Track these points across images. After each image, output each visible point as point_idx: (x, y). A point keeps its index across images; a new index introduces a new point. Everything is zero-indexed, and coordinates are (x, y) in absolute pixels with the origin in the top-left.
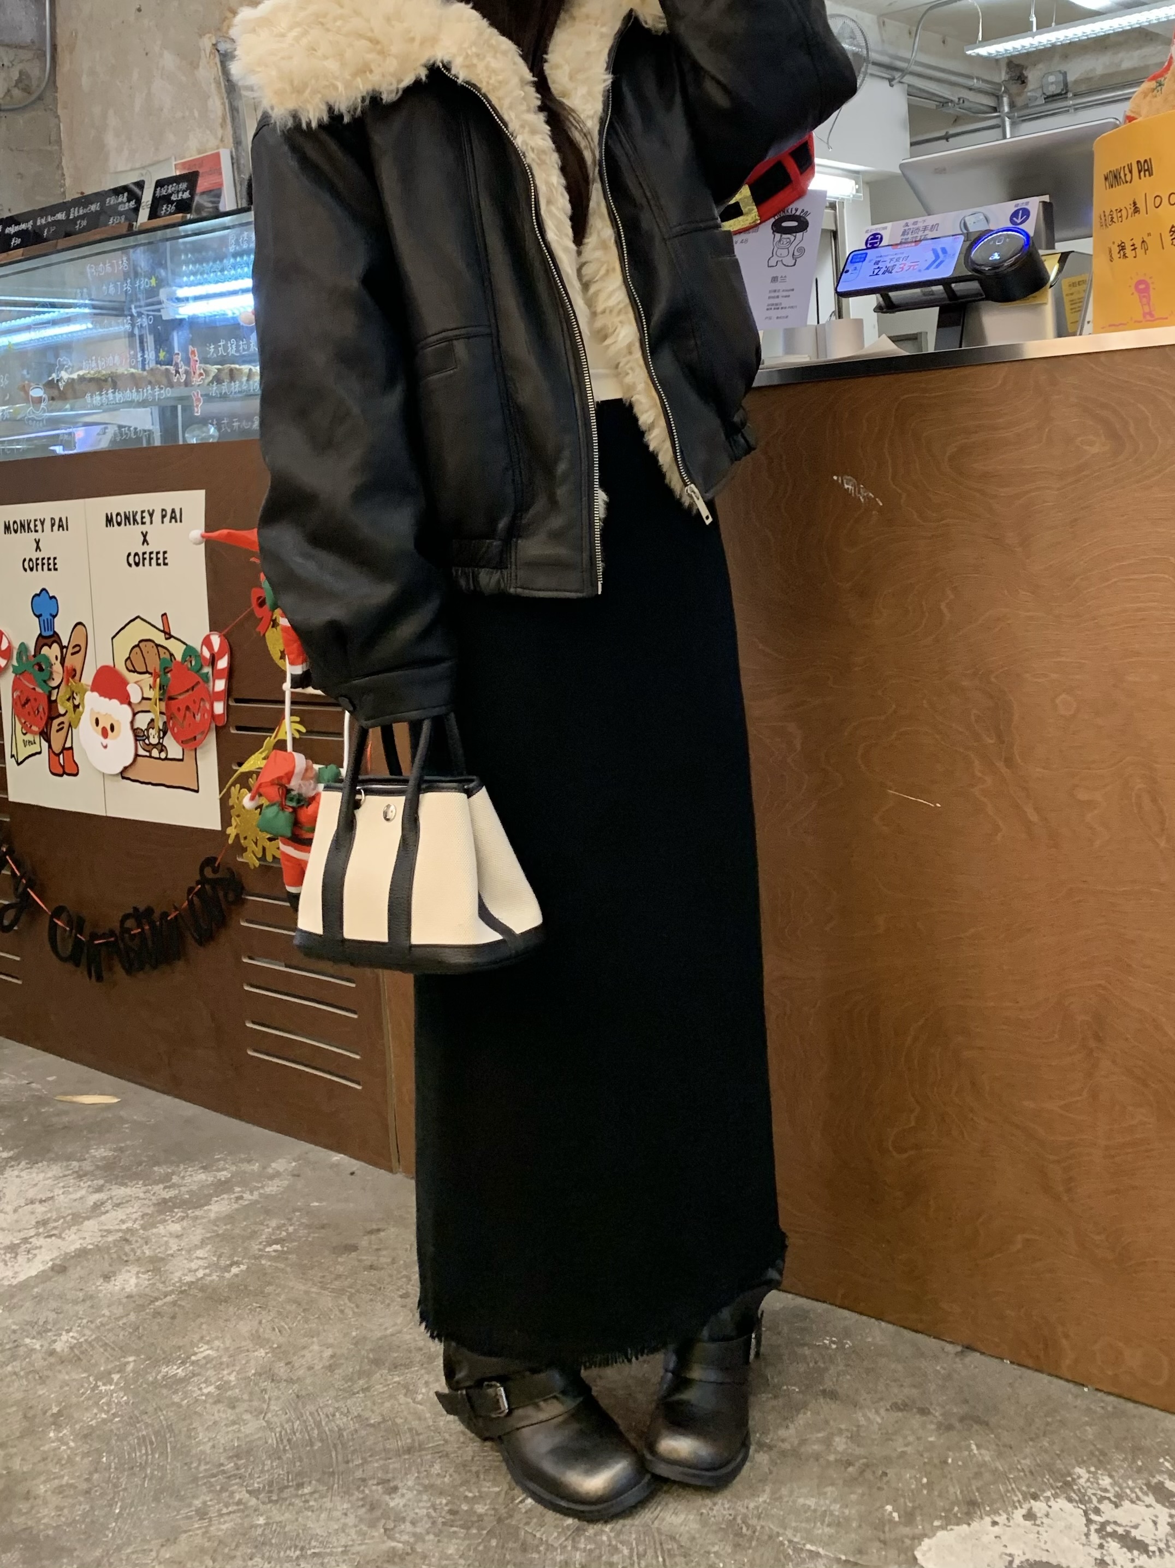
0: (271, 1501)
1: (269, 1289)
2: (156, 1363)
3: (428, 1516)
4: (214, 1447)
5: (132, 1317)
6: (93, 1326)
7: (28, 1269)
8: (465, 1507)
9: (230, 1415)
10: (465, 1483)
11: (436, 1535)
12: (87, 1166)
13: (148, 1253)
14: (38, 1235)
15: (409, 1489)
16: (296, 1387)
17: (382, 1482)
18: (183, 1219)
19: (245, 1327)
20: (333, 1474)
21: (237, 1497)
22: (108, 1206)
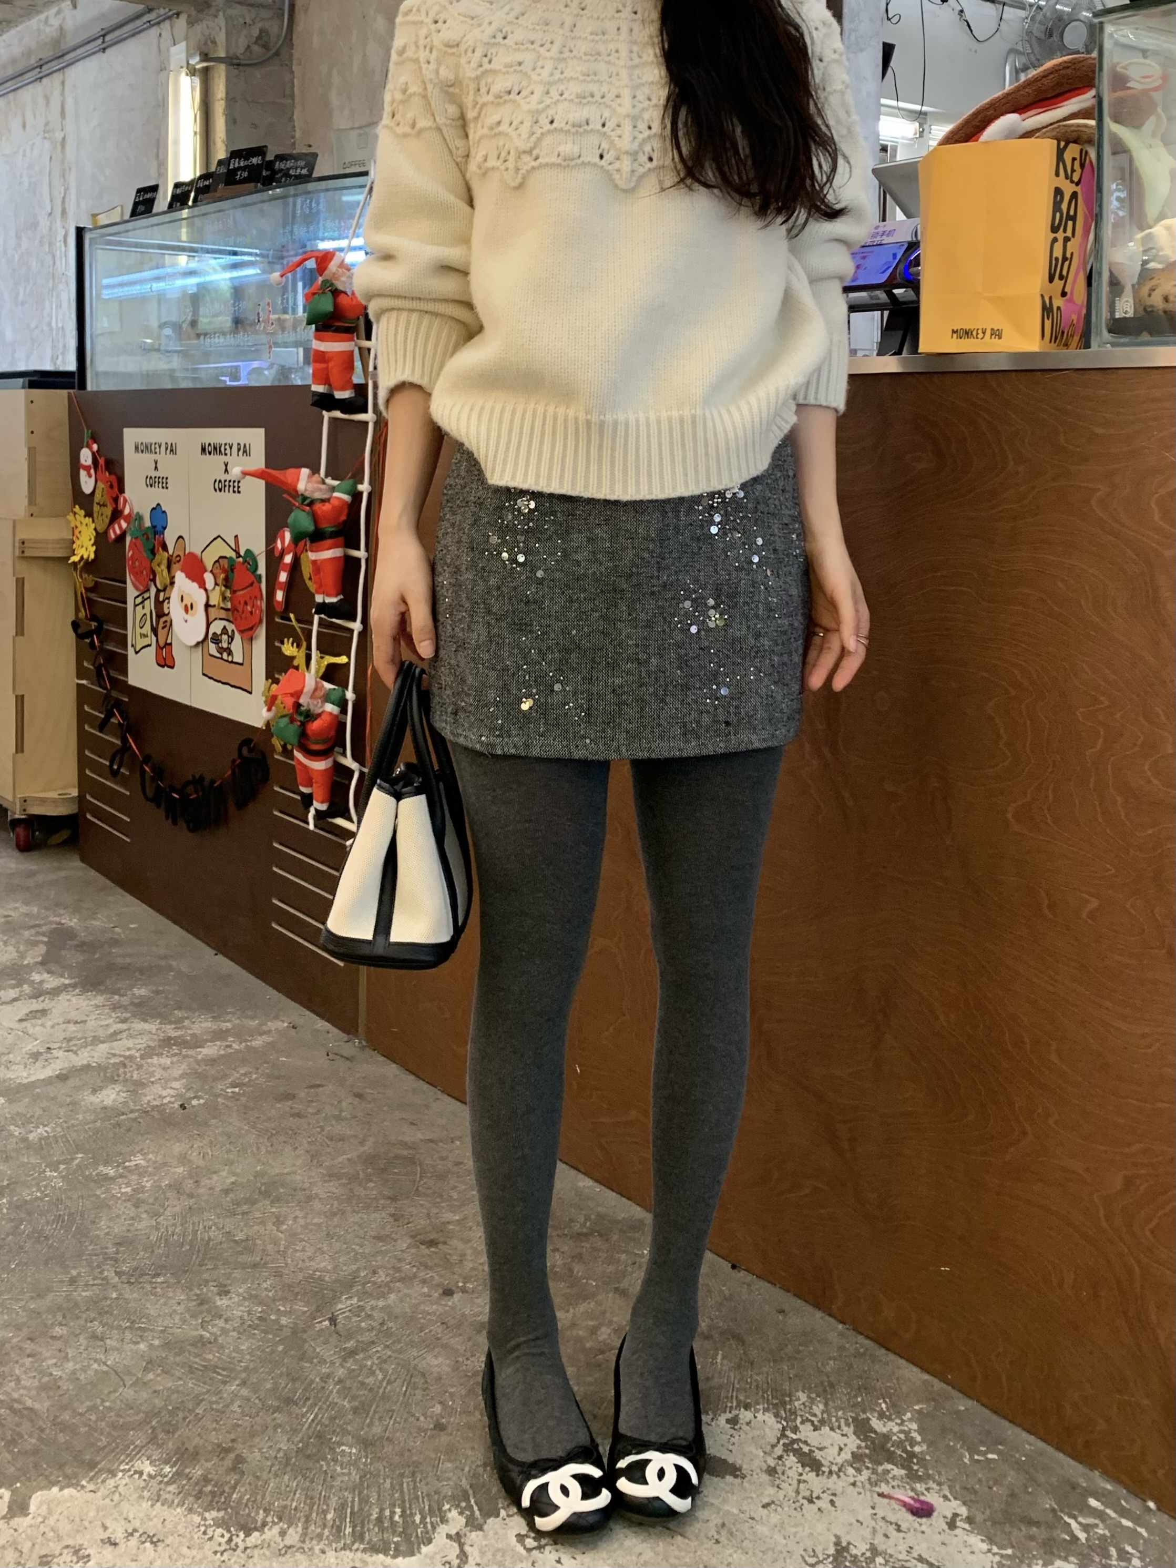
0: (129, 1282)
1: (213, 1122)
2: (96, 1163)
3: (241, 1318)
4: (107, 1234)
5: (98, 1124)
6: (65, 1125)
7: (41, 1073)
8: (273, 1317)
9: (132, 1212)
10: (284, 1299)
11: (239, 1333)
12: (125, 1000)
13: (135, 1077)
14: (60, 1048)
15: (238, 1295)
16: (192, 1201)
17: (220, 1285)
18: (176, 1054)
19: (177, 1148)
20: (186, 1272)
21: (106, 1273)
22: (125, 1035)
